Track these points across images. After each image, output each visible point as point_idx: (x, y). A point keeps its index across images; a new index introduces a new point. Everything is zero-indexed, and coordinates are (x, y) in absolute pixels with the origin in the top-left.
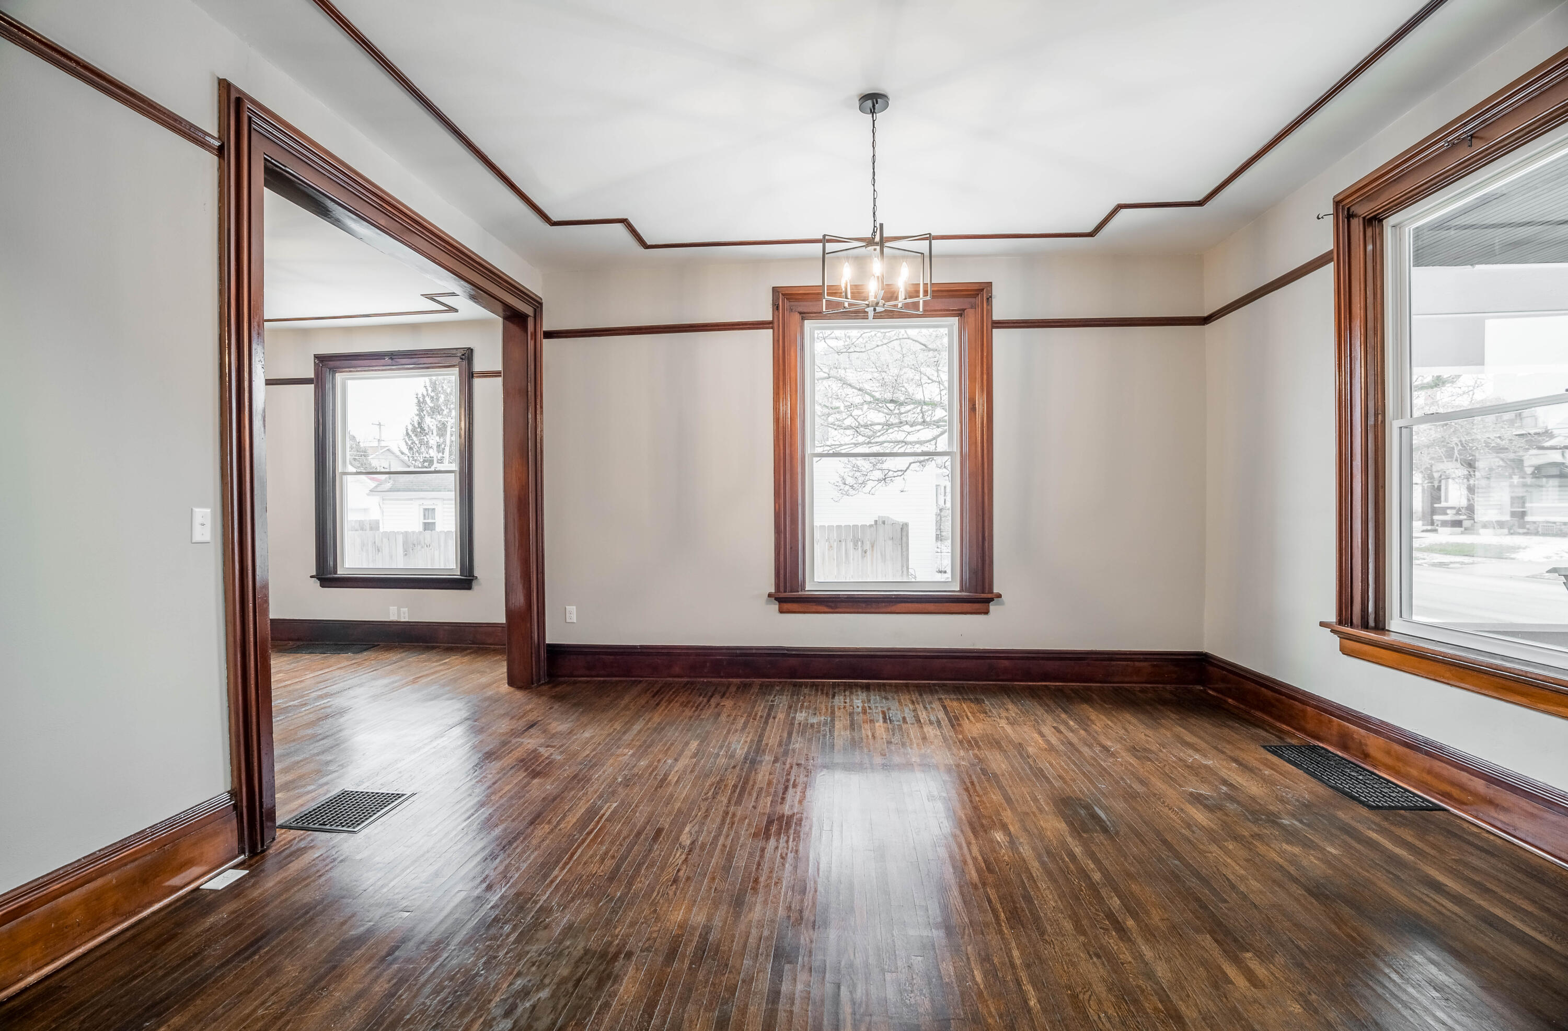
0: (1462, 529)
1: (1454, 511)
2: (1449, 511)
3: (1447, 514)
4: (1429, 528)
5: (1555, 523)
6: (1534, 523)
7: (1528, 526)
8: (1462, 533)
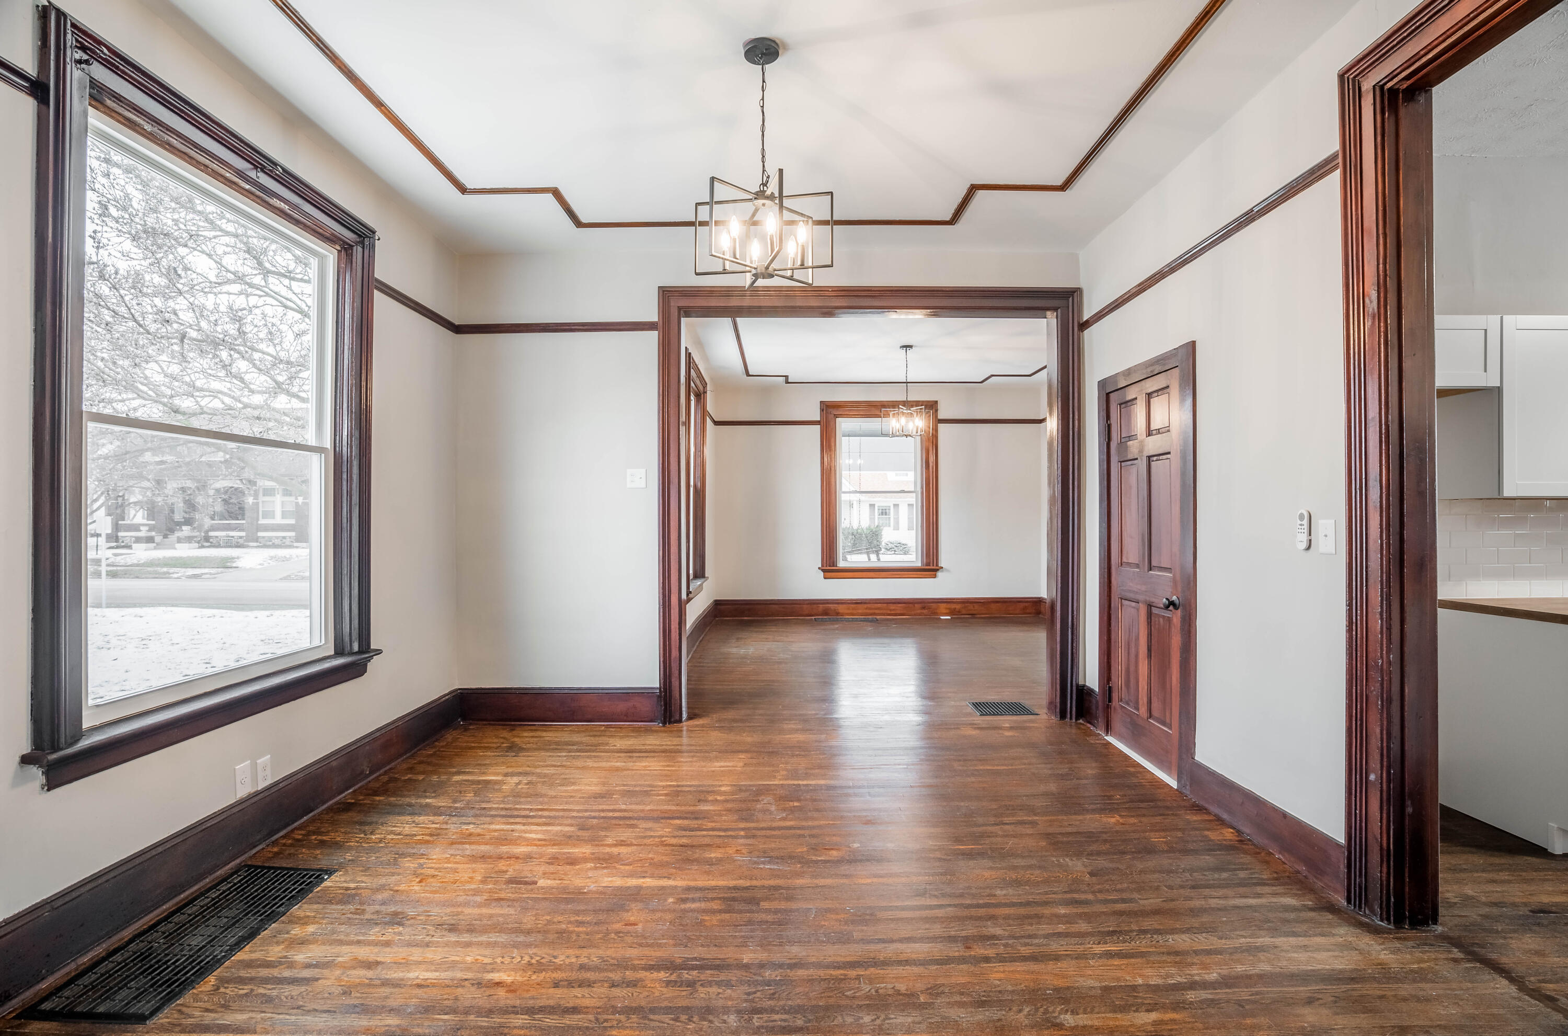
0: (155, 545)
1: (147, 528)
2: (142, 528)
3: (140, 531)
4: (114, 544)
5: (233, 537)
6: (217, 537)
7: (211, 540)
8: (155, 548)
